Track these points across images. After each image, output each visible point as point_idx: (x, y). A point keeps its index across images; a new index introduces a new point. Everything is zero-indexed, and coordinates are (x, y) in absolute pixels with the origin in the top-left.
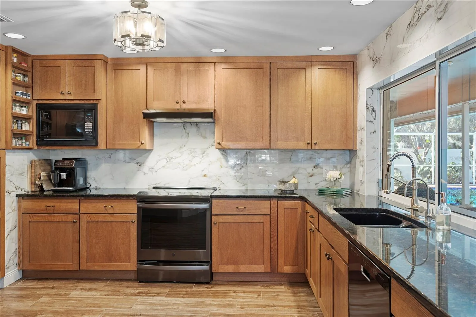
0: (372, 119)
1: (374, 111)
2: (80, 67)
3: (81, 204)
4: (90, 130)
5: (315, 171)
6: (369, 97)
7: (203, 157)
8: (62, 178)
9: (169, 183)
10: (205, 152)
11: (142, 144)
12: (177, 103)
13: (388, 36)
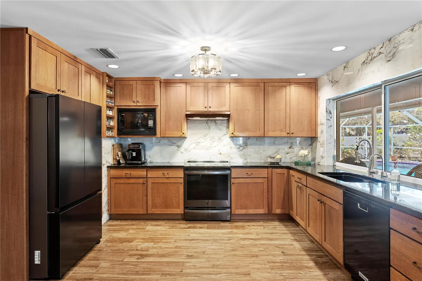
0: (330, 118)
1: (331, 113)
2: (145, 85)
3: (148, 172)
4: (151, 125)
5: (290, 150)
6: (327, 105)
7: (219, 142)
8: (133, 156)
9: (197, 159)
10: (221, 139)
11: (183, 133)
12: (206, 108)
13: (345, 68)
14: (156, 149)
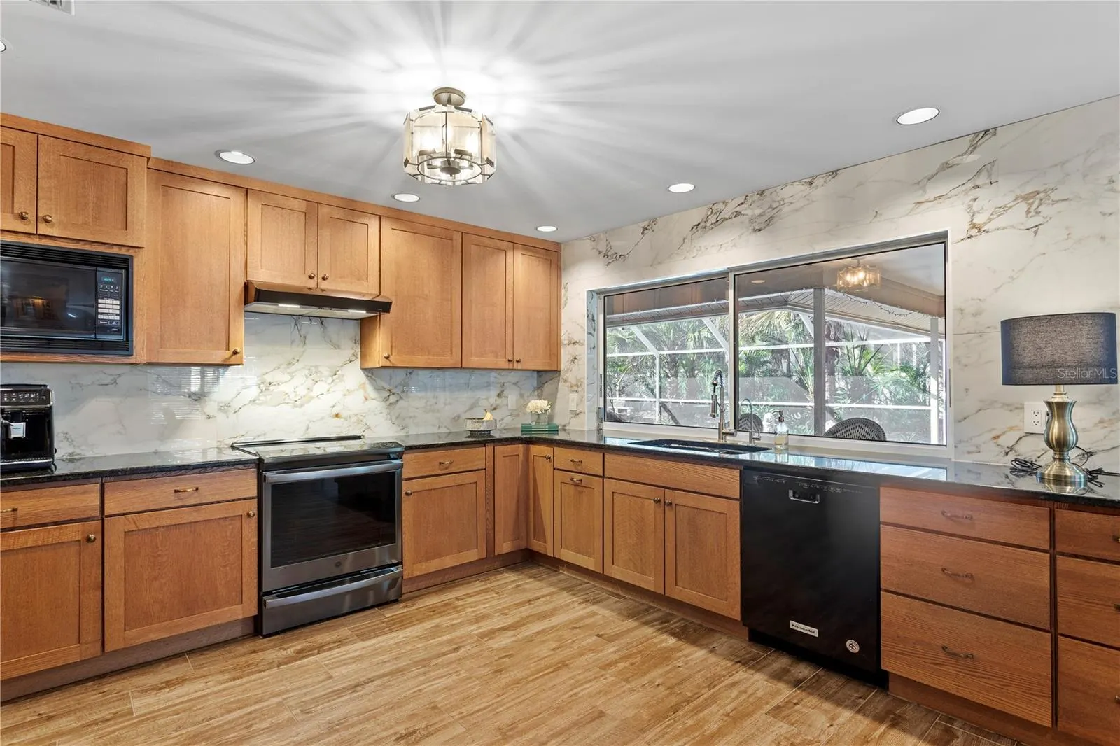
0: (592, 332)
1: (594, 321)
3: (108, 494)
4: (112, 317)
5: (499, 401)
6: (589, 303)
7: (333, 381)
8: (13, 436)
9: (265, 434)
10: (338, 373)
11: (235, 353)
12: (311, 277)
13: (646, 232)
14: (99, 407)
